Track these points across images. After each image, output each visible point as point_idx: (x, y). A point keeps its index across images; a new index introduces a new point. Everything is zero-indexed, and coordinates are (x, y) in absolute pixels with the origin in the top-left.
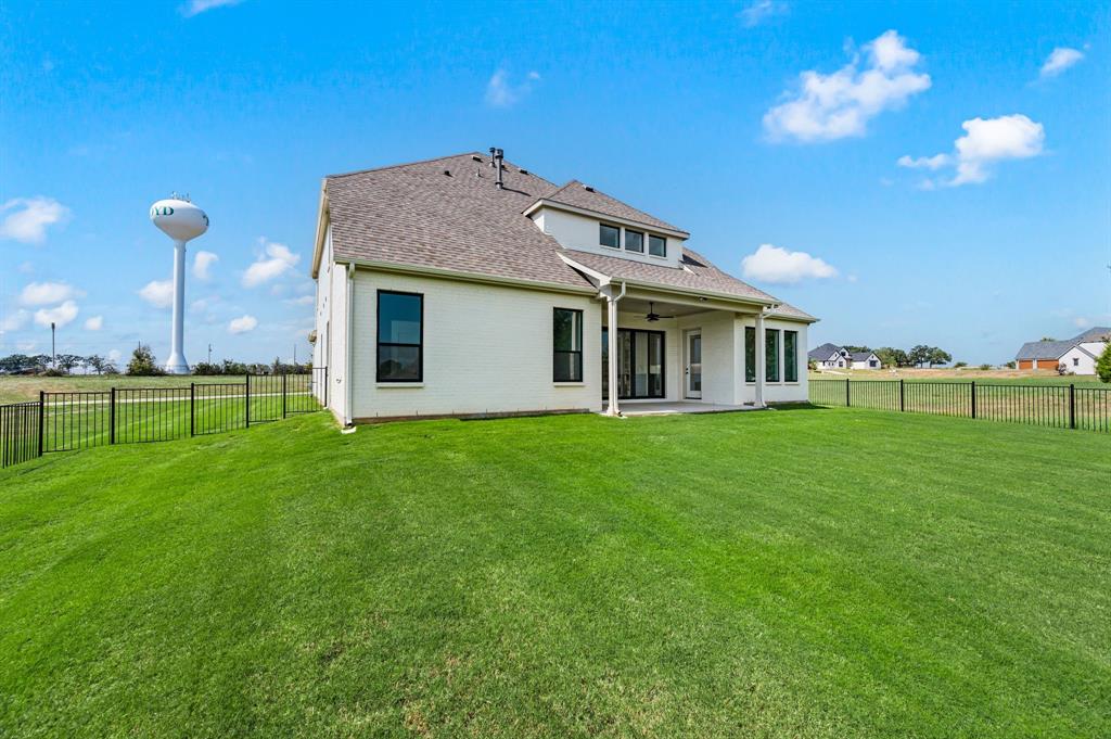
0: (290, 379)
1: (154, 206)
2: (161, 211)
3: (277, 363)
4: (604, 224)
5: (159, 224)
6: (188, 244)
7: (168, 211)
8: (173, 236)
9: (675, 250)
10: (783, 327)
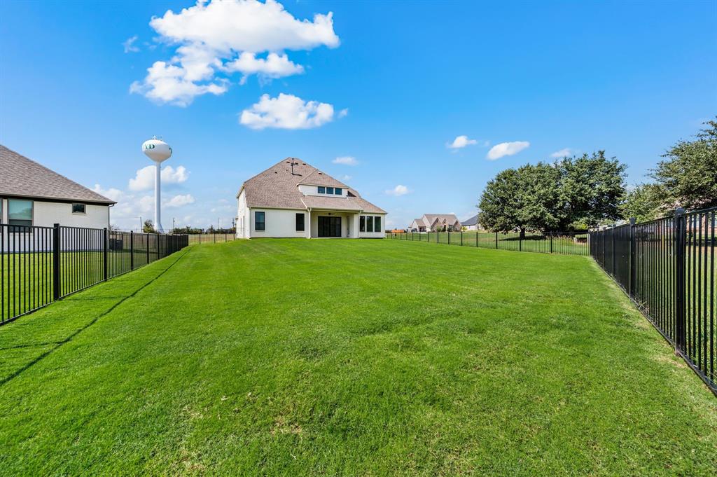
0: (217, 235)
1: (144, 144)
2: (148, 147)
3: (212, 228)
4: (319, 187)
5: (146, 153)
6: (162, 164)
7: (152, 147)
8: (154, 160)
9: (345, 192)
10: (374, 216)
